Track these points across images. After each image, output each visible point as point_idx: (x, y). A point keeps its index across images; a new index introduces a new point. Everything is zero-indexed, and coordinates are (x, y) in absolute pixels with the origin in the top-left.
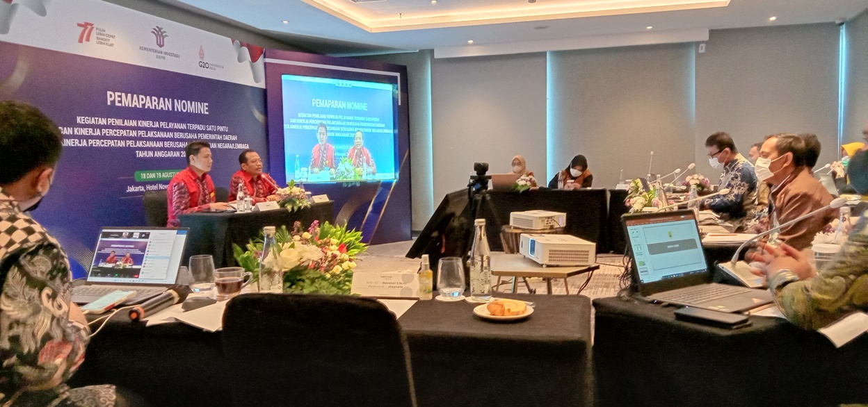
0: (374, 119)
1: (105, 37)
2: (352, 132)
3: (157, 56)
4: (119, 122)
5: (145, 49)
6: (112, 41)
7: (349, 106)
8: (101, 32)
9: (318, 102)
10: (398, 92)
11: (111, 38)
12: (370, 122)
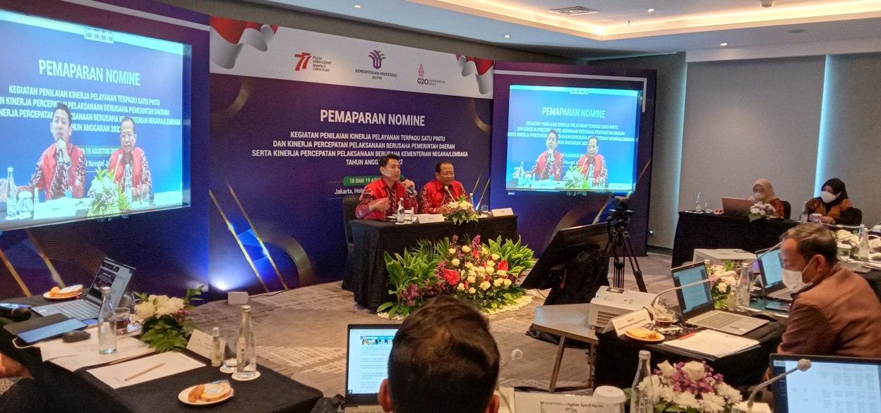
0: (613, 127)
1: (322, 64)
2: (584, 140)
3: (373, 77)
4: (331, 136)
5: (361, 71)
6: (328, 66)
7: (584, 113)
8: (317, 60)
9: (549, 111)
10: (644, 99)
11: (327, 65)
12: (606, 130)
